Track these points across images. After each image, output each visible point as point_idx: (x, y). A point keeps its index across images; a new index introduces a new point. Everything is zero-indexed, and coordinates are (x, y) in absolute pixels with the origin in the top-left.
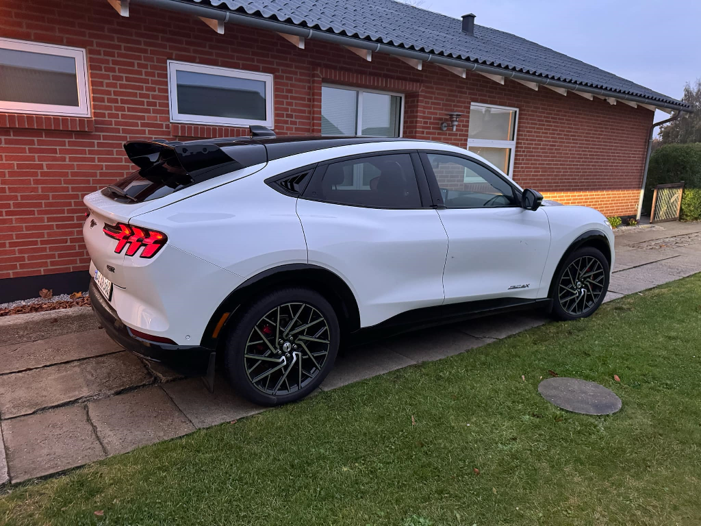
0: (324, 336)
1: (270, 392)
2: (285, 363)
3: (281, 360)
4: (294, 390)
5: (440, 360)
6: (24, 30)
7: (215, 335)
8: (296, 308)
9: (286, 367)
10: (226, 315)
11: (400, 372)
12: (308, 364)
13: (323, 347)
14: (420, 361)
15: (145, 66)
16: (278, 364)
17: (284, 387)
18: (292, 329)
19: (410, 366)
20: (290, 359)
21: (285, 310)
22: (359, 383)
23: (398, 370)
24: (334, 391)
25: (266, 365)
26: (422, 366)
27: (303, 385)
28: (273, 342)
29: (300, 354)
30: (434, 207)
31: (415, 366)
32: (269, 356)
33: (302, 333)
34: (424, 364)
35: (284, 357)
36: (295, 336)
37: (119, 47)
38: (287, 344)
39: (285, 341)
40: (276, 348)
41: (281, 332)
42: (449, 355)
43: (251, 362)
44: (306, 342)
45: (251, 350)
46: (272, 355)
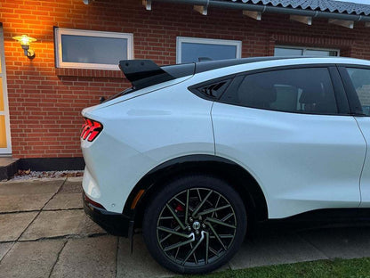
0: (231, 221)
1: (179, 261)
2: (194, 239)
3: (190, 236)
4: (201, 263)
5: (355, 260)
6: (103, 26)
7: (133, 207)
8: (204, 193)
9: (194, 243)
10: (142, 192)
11: (309, 265)
12: (214, 243)
13: (230, 231)
14: (333, 257)
15: (164, 41)
16: (188, 239)
17: (191, 259)
18: (201, 210)
19: (321, 261)
20: (198, 236)
21: (193, 194)
22: (265, 268)
23: (307, 263)
24: (240, 271)
25: (176, 239)
26: (333, 263)
27: (210, 261)
28: (182, 220)
29: (207, 234)
30: (352, 114)
31: (326, 261)
32: (179, 231)
33: (210, 215)
34: (337, 262)
35: (193, 234)
36: (204, 217)
37: (150, 31)
38: (197, 223)
39: (194, 220)
40: (185, 225)
41: (190, 212)
42: (366, 256)
43: (163, 234)
44: (213, 224)
45: (164, 223)
46: (181, 231)
